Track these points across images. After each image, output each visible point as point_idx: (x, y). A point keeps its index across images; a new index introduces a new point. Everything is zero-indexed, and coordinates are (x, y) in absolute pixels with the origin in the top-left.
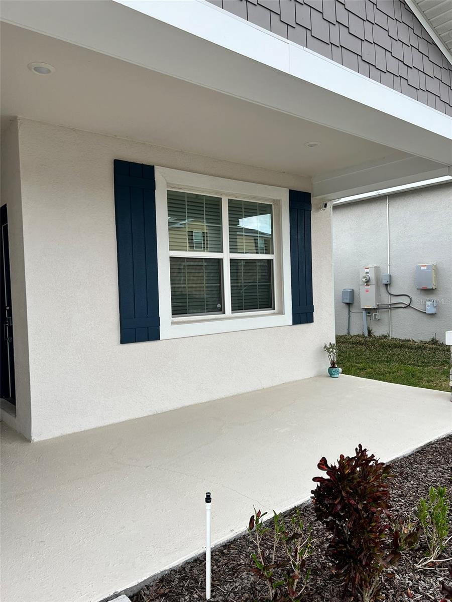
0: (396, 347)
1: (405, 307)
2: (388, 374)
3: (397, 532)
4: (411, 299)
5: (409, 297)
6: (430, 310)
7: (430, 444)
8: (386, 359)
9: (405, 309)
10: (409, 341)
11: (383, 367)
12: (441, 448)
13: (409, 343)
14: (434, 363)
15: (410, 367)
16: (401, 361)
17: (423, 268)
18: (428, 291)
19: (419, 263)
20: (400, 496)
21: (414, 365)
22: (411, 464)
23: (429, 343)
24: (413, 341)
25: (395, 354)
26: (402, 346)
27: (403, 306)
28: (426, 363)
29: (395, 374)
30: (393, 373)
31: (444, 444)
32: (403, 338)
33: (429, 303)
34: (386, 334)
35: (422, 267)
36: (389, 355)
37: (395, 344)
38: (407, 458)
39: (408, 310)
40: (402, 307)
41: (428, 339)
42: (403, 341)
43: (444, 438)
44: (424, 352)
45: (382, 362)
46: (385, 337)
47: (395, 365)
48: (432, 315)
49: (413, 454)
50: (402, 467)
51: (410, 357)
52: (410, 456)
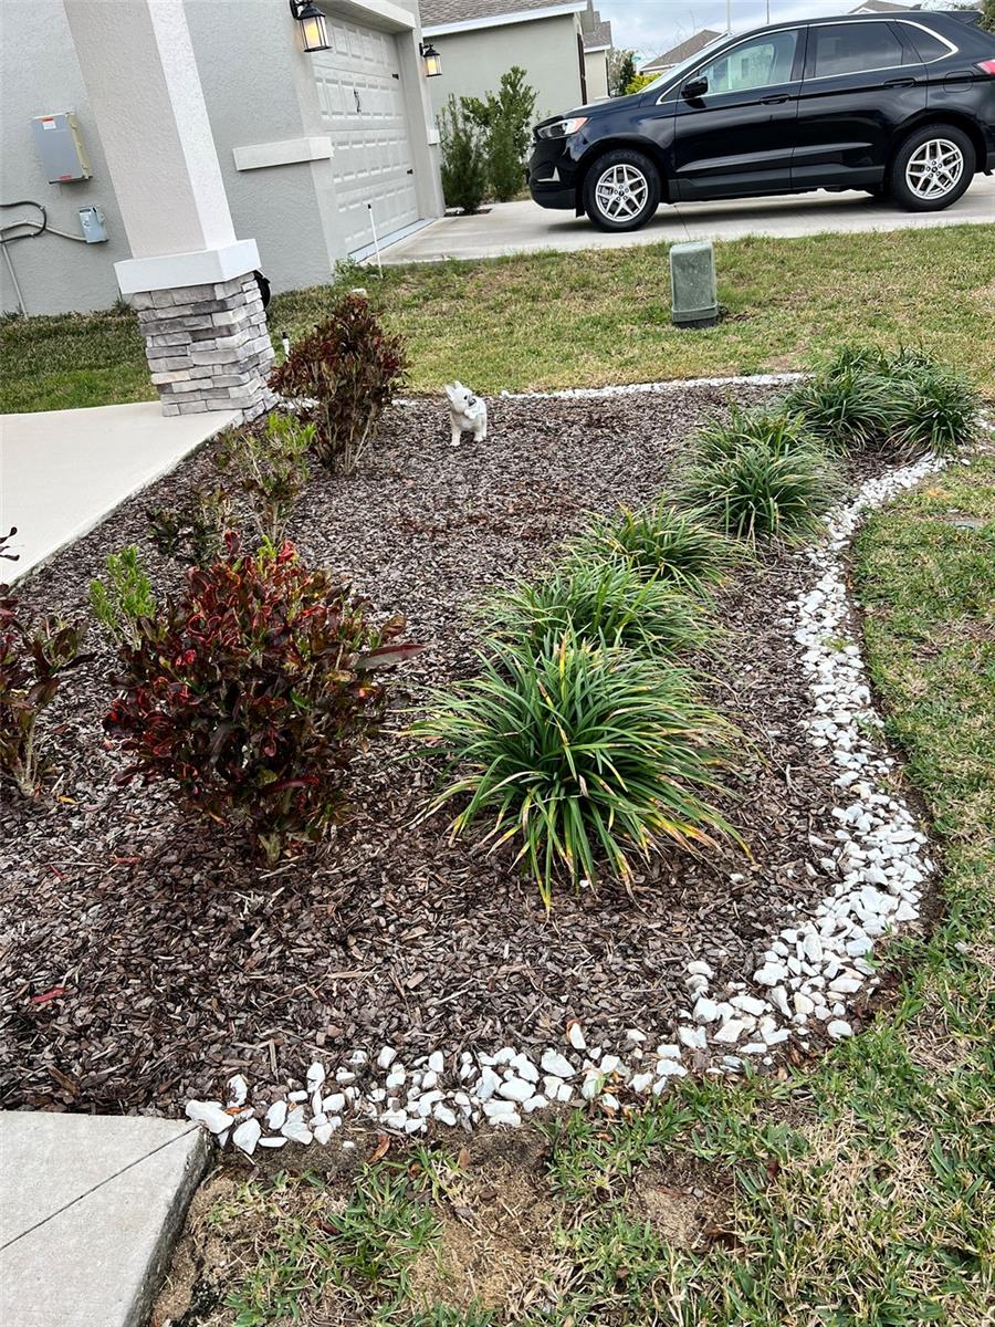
0: (44, 337)
1: (36, 235)
2: (37, 400)
3: (36, 643)
4: (43, 211)
5: (39, 206)
6: (94, 234)
7: (129, 500)
8: (27, 369)
9: (38, 239)
10: (70, 316)
11: (25, 388)
12: (149, 502)
13: (72, 321)
14: (131, 353)
15: (83, 374)
16: (61, 366)
17: (49, 126)
18: (76, 185)
19: (37, 112)
20: (78, 606)
21: (91, 367)
22: (95, 546)
23: (112, 314)
24: (79, 315)
25: (45, 354)
26: (56, 332)
27: (32, 231)
28: (114, 357)
29: (53, 396)
30: (49, 393)
31: (154, 494)
32: (54, 313)
33: (86, 216)
34: (13, 310)
35: (45, 124)
36: (33, 356)
37: (40, 330)
38: (86, 538)
39: (46, 242)
40: (30, 236)
41: (109, 306)
42: (57, 320)
43: (156, 483)
44: (107, 334)
45: (20, 376)
46: (14, 317)
47: (48, 378)
48: (101, 244)
49: (97, 529)
50: (77, 556)
51: (79, 352)
52: (91, 533)
